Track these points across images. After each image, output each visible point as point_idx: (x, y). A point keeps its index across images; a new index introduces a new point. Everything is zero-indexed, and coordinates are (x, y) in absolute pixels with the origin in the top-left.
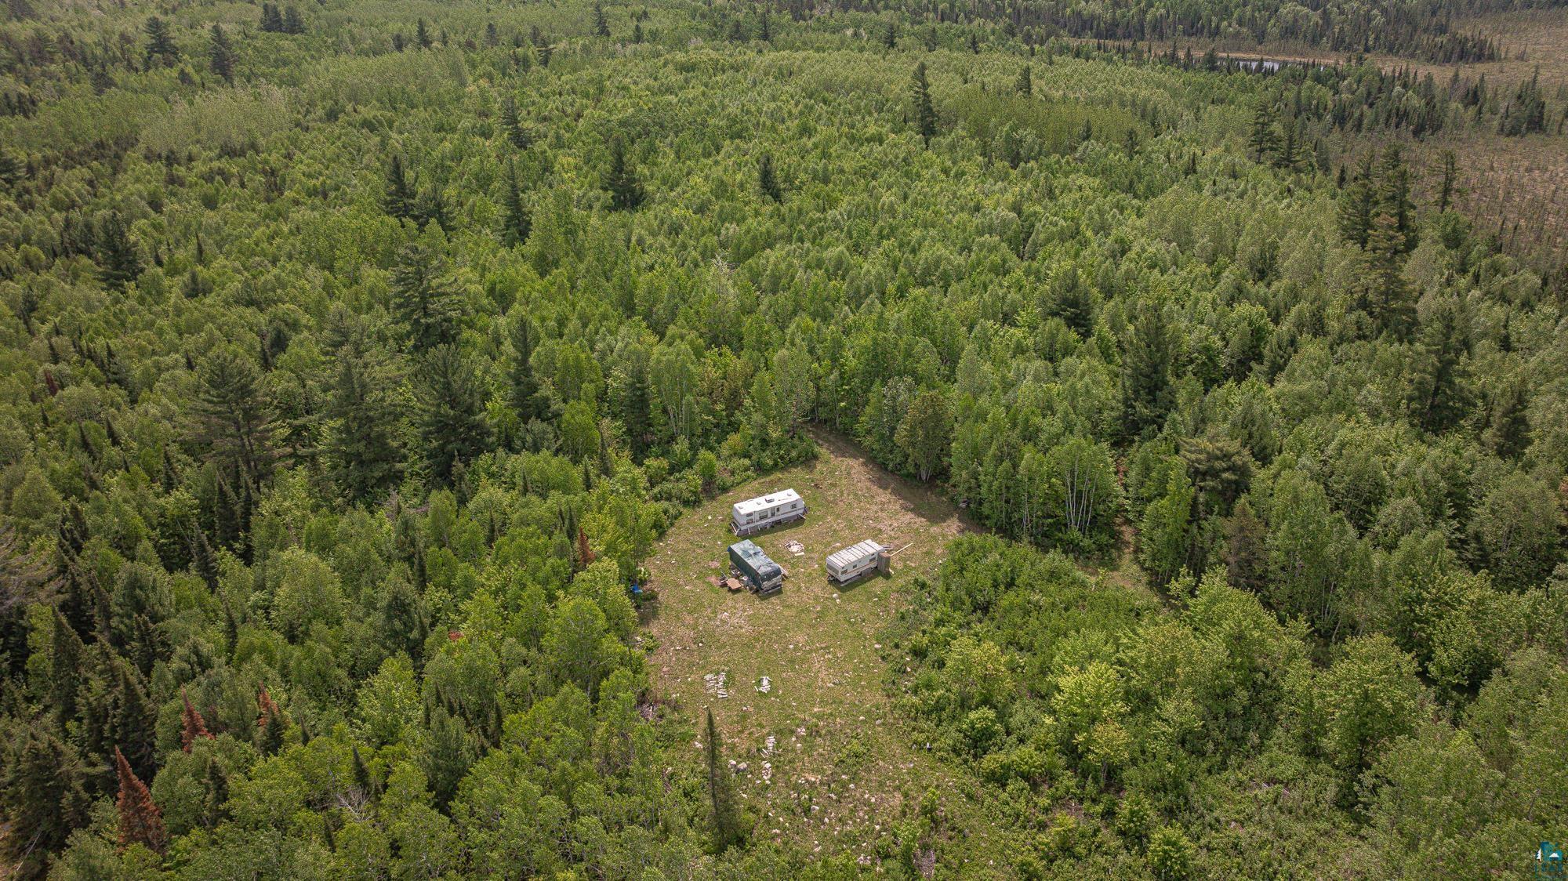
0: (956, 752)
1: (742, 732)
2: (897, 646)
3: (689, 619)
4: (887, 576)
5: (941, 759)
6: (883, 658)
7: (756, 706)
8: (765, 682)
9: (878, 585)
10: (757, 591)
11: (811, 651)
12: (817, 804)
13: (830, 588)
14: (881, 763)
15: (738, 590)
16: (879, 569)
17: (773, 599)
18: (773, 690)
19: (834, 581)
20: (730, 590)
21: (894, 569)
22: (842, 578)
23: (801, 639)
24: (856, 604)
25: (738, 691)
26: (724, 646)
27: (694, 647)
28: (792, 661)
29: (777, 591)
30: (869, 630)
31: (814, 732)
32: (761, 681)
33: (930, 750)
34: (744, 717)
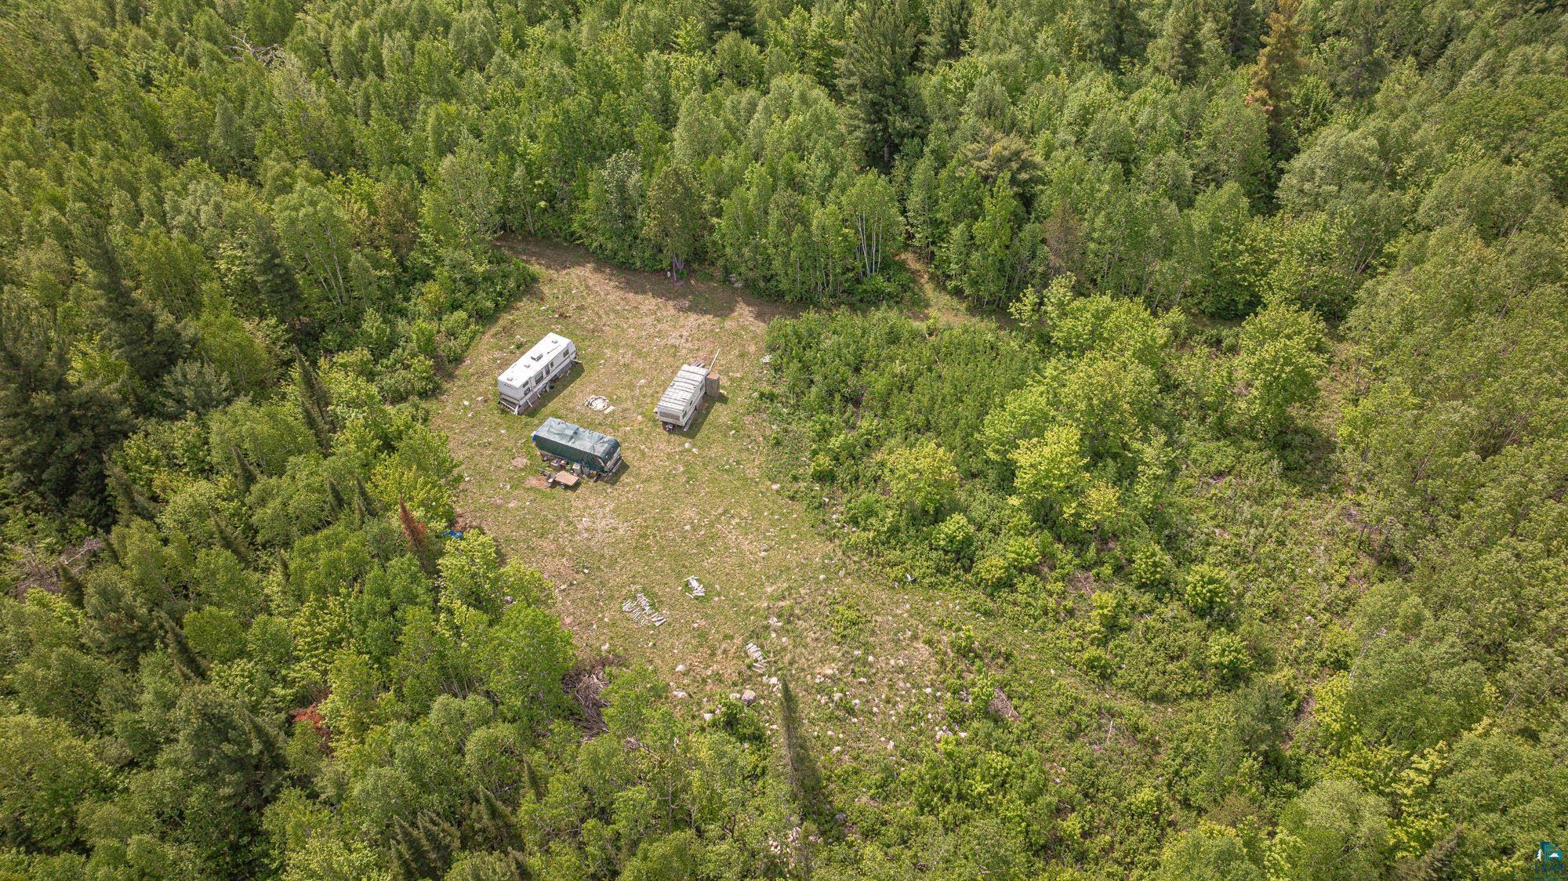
0: (941, 571)
1: (713, 654)
2: (795, 479)
3: (547, 545)
4: (723, 399)
5: (932, 586)
6: (792, 498)
7: (706, 616)
8: (695, 584)
9: (720, 414)
10: (599, 477)
11: (712, 525)
12: (854, 697)
13: (674, 438)
14: (879, 619)
15: (577, 485)
16: (710, 395)
17: (624, 478)
18: (709, 587)
19: (674, 429)
20: (567, 487)
21: (724, 388)
22: (682, 422)
23: (690, 513)
24: (714, 446)
25: (672, 607)
26: (613, 562)
27: (581, 577)
28: (701, 544)
29: (623, 467)
30: (754, 472)
31: (789, 618)
32: (687, 584)
33: (914, 581)
34: (702, 635)
